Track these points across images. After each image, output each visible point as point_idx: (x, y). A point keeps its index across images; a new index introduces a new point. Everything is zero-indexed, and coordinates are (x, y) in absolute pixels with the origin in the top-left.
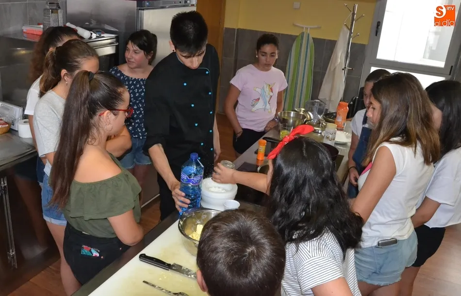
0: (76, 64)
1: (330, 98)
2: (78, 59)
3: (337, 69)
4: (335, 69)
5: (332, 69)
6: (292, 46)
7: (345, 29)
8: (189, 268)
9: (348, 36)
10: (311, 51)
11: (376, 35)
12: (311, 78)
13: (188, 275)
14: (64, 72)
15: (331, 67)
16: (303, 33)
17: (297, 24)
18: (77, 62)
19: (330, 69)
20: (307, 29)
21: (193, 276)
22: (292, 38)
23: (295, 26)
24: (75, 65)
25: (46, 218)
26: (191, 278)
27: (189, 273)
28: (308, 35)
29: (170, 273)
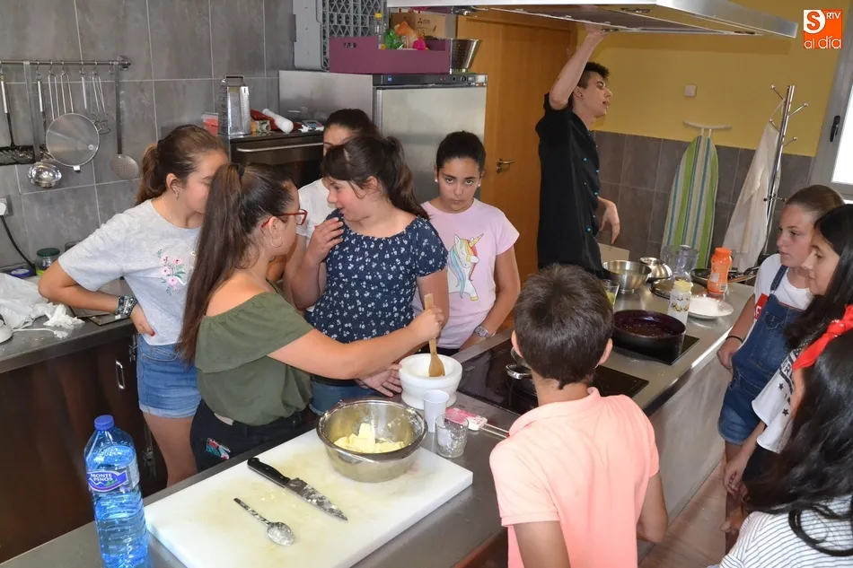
0: (189, 162)
1: (741, 249)
2: (191, 156)
3: (754, 199)
4: (750, 199)
5: (746, 199)
6: (680, 159)
7: (772, 130)
8: (317, 488)
9: (776, 142)
10: (712, 170)
11: (831, 140)
12: (712, 216)
13: (308, 498)
14: (170, 177)
15: (743, 197)
16: (699, 139)
17: (690, 123)
18: (189, 159)
19: (742, 198)
20: (706, 130)
21: (315, 501)
22: (681, 147)
23: (688, 126)
24: (188, 165)
25: (143, 408)
26: (310, 503)
27: (313, 495)
28: (709, 140)
29: (284, 492)
